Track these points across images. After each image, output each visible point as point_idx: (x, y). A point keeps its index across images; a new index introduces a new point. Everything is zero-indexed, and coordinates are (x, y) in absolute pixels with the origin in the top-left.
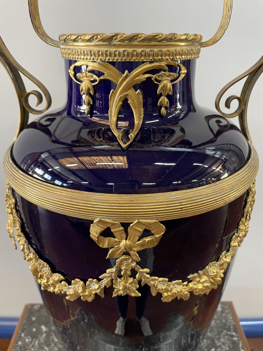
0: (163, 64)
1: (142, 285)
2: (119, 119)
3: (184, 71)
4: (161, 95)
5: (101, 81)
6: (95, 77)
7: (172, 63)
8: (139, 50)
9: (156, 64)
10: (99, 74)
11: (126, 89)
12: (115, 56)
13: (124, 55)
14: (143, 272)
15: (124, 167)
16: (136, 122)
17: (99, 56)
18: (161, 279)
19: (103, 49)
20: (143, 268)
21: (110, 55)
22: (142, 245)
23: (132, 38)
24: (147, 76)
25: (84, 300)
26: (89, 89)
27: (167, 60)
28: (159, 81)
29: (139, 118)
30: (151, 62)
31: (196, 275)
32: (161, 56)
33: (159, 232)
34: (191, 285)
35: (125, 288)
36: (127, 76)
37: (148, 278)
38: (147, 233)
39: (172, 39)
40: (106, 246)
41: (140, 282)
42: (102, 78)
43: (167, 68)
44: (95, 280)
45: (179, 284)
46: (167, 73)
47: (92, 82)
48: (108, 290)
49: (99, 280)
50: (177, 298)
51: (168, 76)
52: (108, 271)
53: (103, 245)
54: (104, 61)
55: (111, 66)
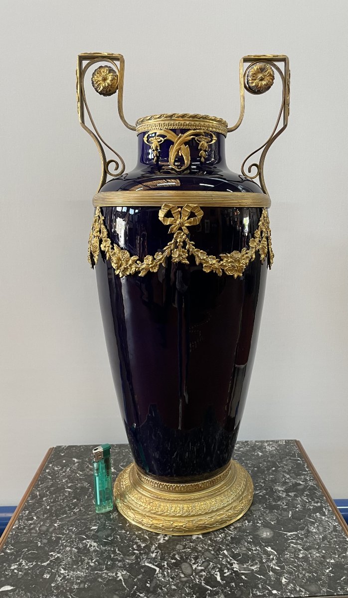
0: (202, 131)
1: (190, 254)
2: (175, 161)
3: (215, 138)
4: (201, 150)
5: (165, 141)
6: (161, 138)
7: (207, 131)
8: (188, 122)
9: (198, 131)
10: (163, 136)
11: (180, 144)
12: (174, 125)
13: (179, 125)
14: (191, 243)
15: (177, 185)
16: (186, 162)
17: (164, 126)
18: (202, 251)
19: (167, 122)
20: (190, 241)
21: (171, 126)
22: (190, 223)
23: (183, 116)
24: (192, 137)
25: (152, 271)
26: (157, 146)
27: (204, 129)
28: (200, 141)
29: (188, 160)
30: (194, 130)
31: (224, 255)
32: (200, 126)
33: (200, 215)
34: (222, 262)
35: (180, 255)
36: (180, 137)
37: (193, 249)
38: (192, 215)
39: (205, 118)
40: (168, 223)
41: (188, 251)
42: (165, 138)
43: (204, 134)
44: (160, 253)
45: (213, 259)
46: (204, 137)
47: (159, 142)
48: (169, 259)
49: (163, 252)
50: (212, 271)
51: (205, 139)
52: (168, 244)
53: (167, 223)
54: (167, 129)
55: (171, 132)
